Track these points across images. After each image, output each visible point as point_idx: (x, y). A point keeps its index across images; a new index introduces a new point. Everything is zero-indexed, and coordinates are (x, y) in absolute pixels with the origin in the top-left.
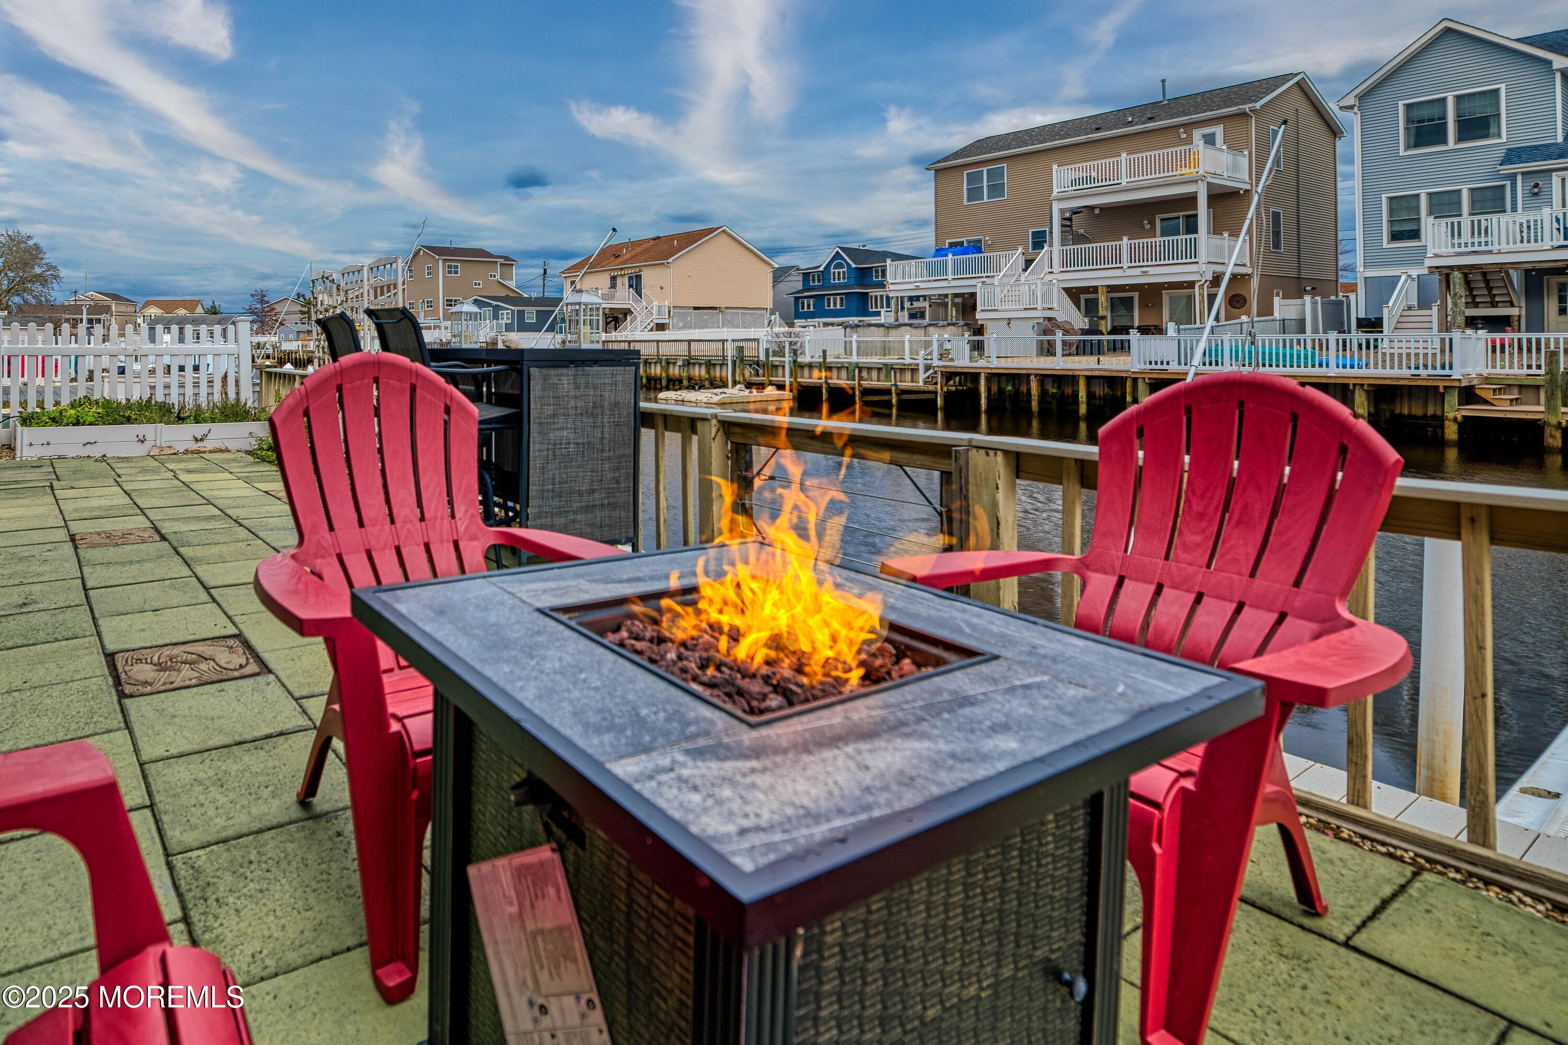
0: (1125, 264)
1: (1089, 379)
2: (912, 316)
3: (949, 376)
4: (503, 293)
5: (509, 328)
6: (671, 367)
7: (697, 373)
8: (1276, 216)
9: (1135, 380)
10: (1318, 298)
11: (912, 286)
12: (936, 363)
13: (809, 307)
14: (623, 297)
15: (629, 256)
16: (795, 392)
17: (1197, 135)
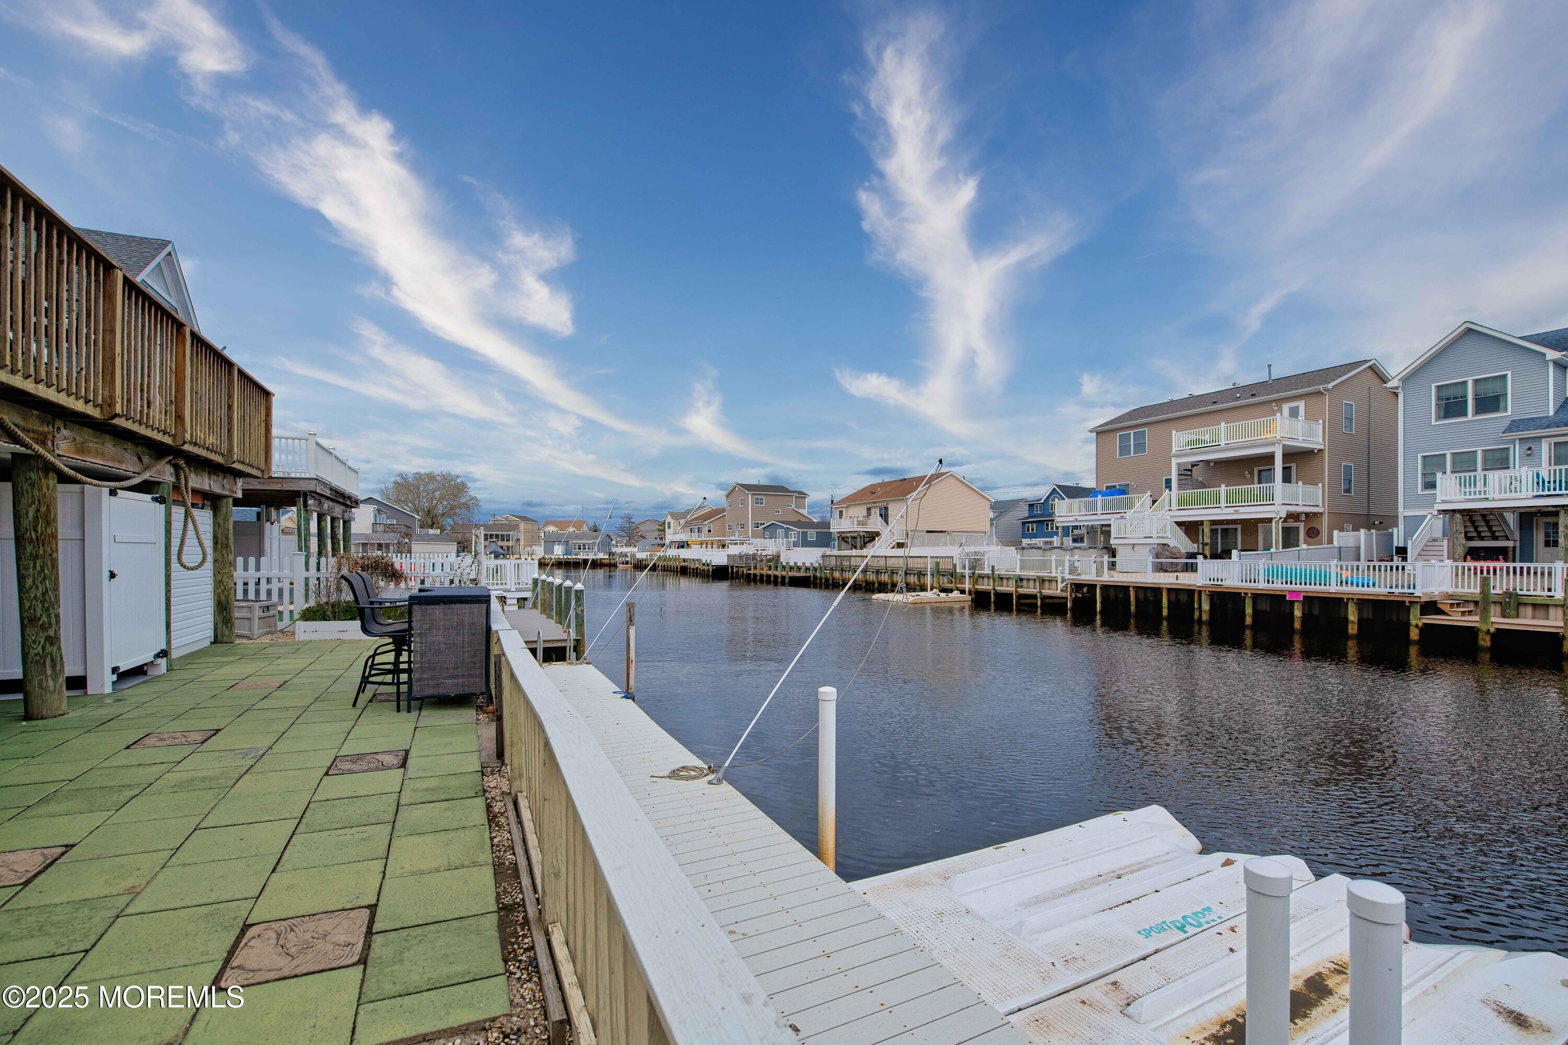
0: (1223, 504)
1: (1169, 590)
2: (1075, 541)
3: (1078, 587)
4: (795, 519)
5: (796, 545)
6: (895, 575)
7: (912, 581)
8: (1348, 469)
9: (1200, 592)
10: (1373, 531)
11: (1072, 519)
12: (1067, 576)
13: (1032, 530)
14: (875, 524)
15: (881, 492)
16: (973, 596)
17: (1286, 407)
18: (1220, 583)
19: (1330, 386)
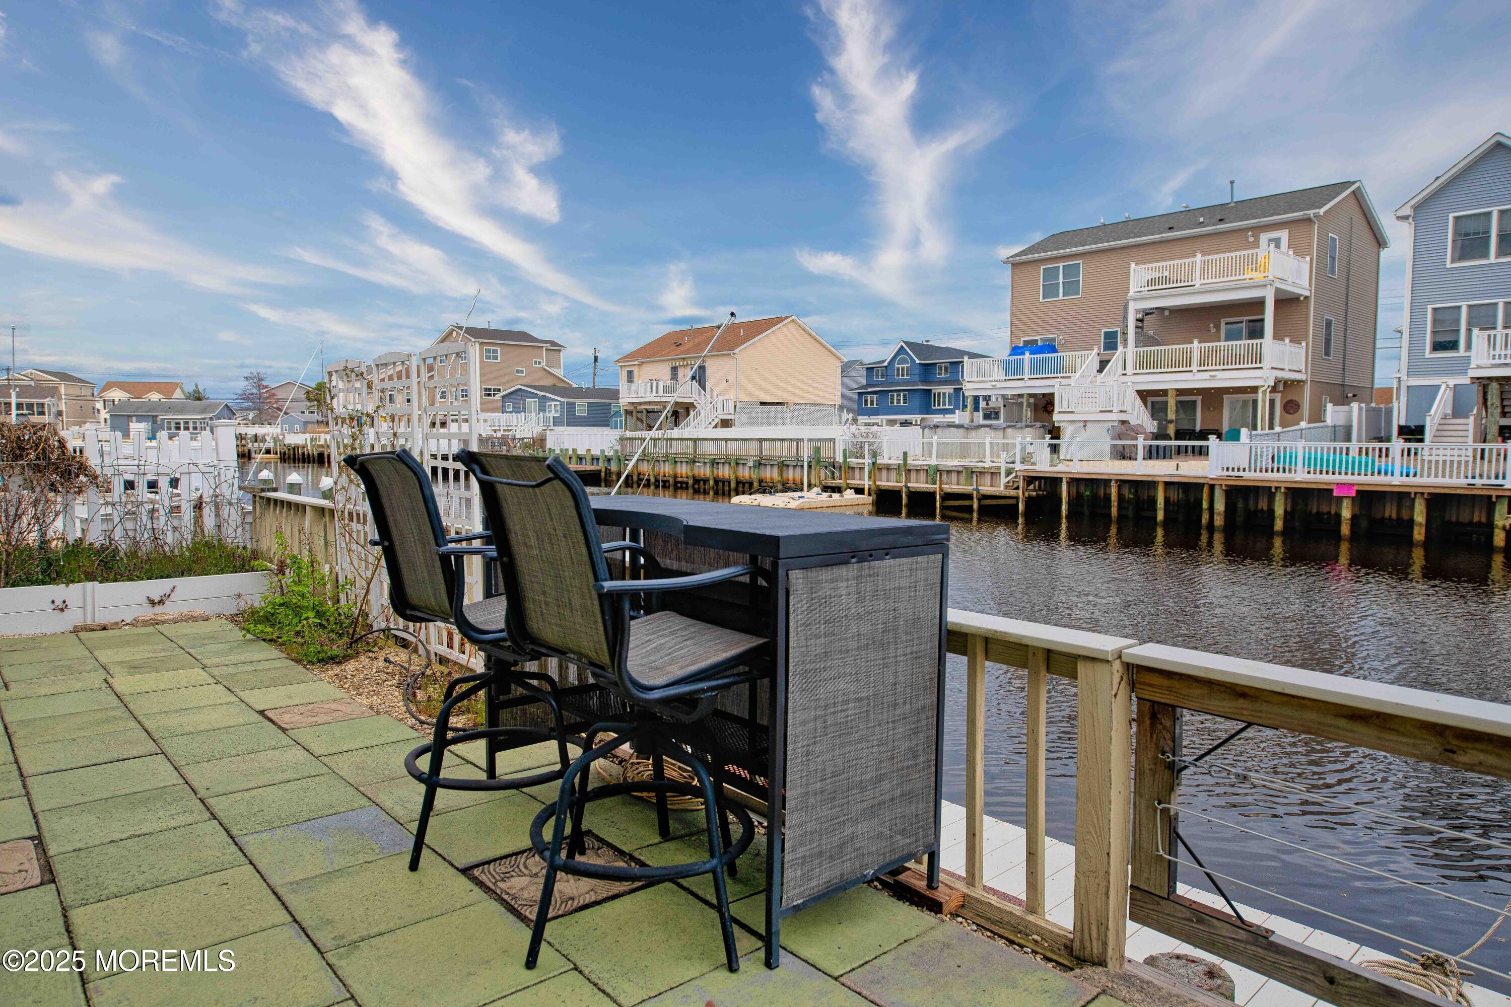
0: (1195, 368)
1: (1167, 484)
2: (987, 416)
3: (1030, 480)
4: (549, 383)
5: (557, 422)
6: (741, 467)
7: (768, 476)
8: (1329, 324)
9: (1212, 487)
10: (1363, 405)
11: (989, 385)
12: (1018, 466)
13: (872, 404)
14: (686, 392)
15: (691, 345)
16: (874, 496)
17: (1264, 237)
18: (1241, 473)
19: (1322, 211)
